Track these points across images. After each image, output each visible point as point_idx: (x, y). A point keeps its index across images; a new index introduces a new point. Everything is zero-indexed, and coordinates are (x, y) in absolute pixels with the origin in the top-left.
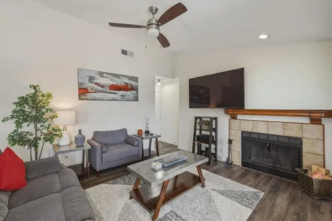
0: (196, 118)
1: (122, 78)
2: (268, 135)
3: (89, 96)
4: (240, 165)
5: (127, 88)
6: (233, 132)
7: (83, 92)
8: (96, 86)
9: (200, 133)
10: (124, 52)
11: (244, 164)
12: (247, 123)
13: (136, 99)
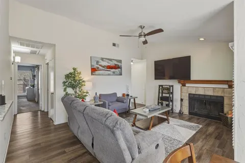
0: (160, 86)
1: (113, 61)
2: (205, 95)
3: (97, 72)
4: (188, 114)
5: (115, 67)
6: (183, 94)
7: (94, 70)
8: (100, 67)
9: (162, 95)
10: (114, 45)
11: (190, 113)
12: (192, 89)
13: (121, 74)
